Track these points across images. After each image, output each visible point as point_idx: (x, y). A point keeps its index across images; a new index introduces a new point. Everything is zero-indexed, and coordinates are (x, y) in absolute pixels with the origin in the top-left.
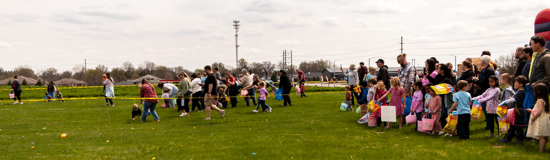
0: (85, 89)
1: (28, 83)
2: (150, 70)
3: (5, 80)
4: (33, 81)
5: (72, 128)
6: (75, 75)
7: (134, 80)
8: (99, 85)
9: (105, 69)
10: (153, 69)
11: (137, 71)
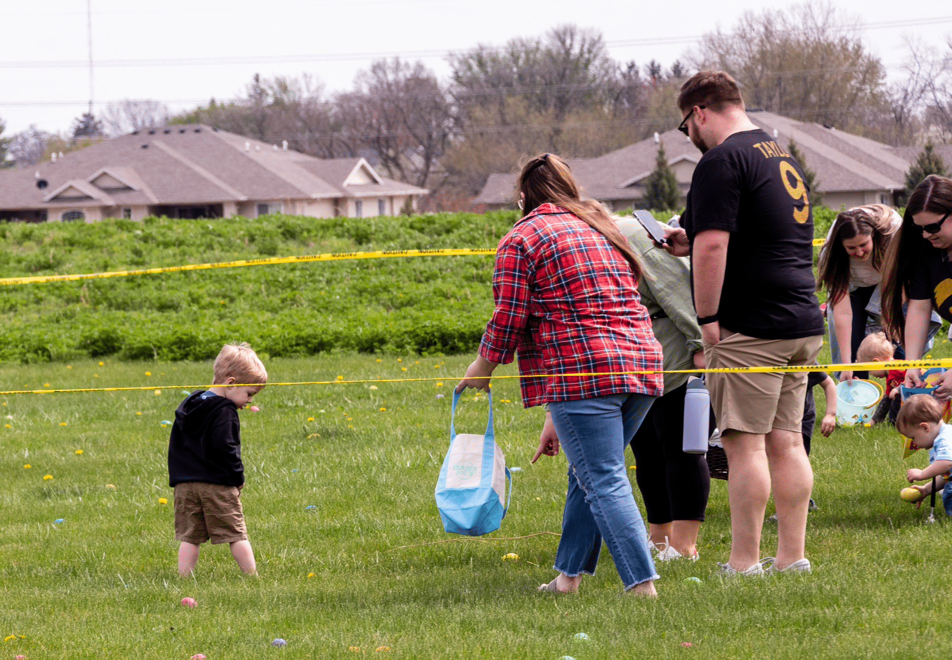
1: (825, 182)
4: (868, 160)
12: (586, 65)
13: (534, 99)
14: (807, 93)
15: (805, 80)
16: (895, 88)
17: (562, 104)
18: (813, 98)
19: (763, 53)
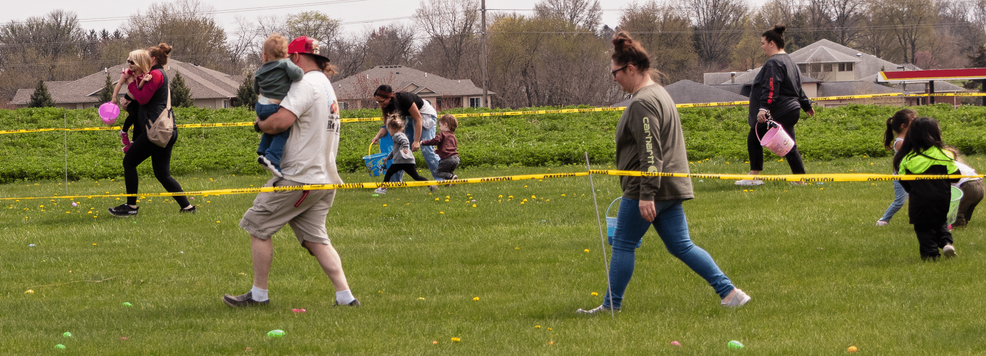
0: (482, 122)
1: (195, 93)
2: (833, 13)
3: (84, 80)
4: (218, 82)
5: (416, 336)
6: (428, 49)
7: (744, 73)
8: (551, 103)
9: (584, 15)
10: (848, 7)
11: (759, 19)
12: (69, 33)
13: (41, 50)
14: (185, 47)
15: (184, 40)
16: (232, 44)
17: (56, 51)
18: (189, 50)
19: (162, 26)
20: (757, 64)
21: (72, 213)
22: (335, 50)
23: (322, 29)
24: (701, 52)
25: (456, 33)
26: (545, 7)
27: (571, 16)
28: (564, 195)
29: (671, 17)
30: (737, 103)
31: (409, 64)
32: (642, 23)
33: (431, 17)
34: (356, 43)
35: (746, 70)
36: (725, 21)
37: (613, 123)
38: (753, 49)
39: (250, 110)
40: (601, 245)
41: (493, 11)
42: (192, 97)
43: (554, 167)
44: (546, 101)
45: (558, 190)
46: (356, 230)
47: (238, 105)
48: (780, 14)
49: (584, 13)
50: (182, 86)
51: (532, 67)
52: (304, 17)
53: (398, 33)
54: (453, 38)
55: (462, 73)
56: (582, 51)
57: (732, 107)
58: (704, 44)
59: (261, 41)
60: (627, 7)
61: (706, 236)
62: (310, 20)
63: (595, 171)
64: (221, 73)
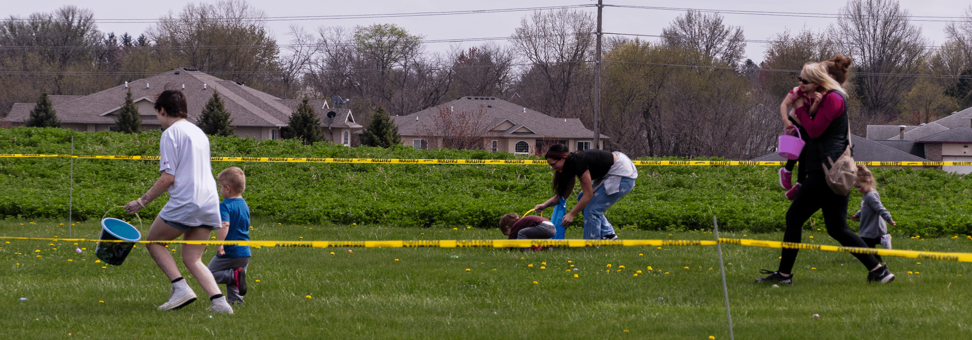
1: (236, 119)
3: (98, 96)
4: (265, 107)
6: (528, 78)
7: (917, 128)
8: (677, 153)
9: (723, 45)
11: (937, 61)
12: (82, 34)
13: (46, 55)
14: (227, 61)
15: (226, 52)
16: (285, 60)
17: (65, 59)
18: (231, 64)
19: (199, 33)
20: (932, 117)
21: (76, 261)
22: (413, 74)
23: (399, 47)
24: (864, 98)
25: (564, 60)
26: (675, 34)
27: (707, 46)
28: (687, 268)
29: (829, 53)
30: (905, 163)
31: (504, 95)
32: (794, 59)
33: (534, 38)
34: (440, 66)
35: (918, 124)
36: (895, 61)
37: (752, 181)
38: (929, 99)
39: (303, 143)
40: (729, 333)
41: (611, 36)
42: (232, 124)
43: (677, 232)
44: (672, 149)
45: (680, 262)
46: (428, 299)
47: (289, 137)
48: (963, 56)
49: (723, 43)
50: (220, 110)
51: (656, 107)
52: (377, 31)
53: (492, 57)
54: (560, 66)
55: (569, 110)
56: (719, 90)
57: (899, 169)
58: (868, 89)
59: (321, 58)
60: (776, 38)
61: (859, 326)
62: (384, 35)
63: (724, 240)
64: (271, 96)
